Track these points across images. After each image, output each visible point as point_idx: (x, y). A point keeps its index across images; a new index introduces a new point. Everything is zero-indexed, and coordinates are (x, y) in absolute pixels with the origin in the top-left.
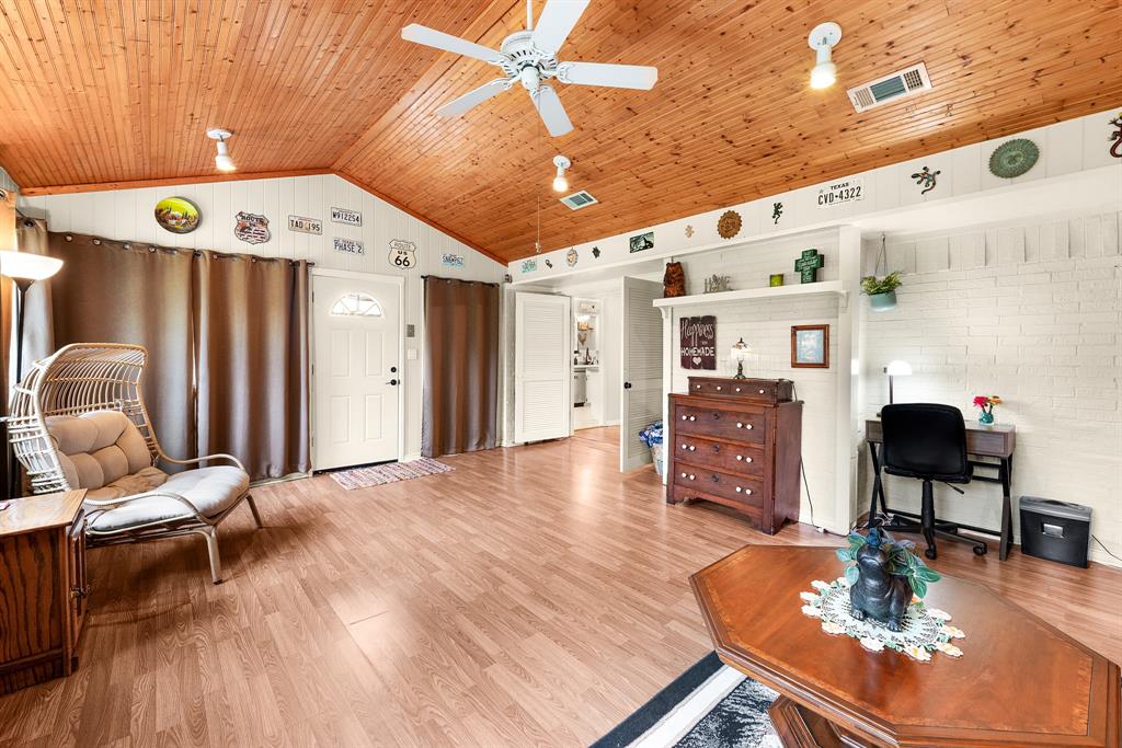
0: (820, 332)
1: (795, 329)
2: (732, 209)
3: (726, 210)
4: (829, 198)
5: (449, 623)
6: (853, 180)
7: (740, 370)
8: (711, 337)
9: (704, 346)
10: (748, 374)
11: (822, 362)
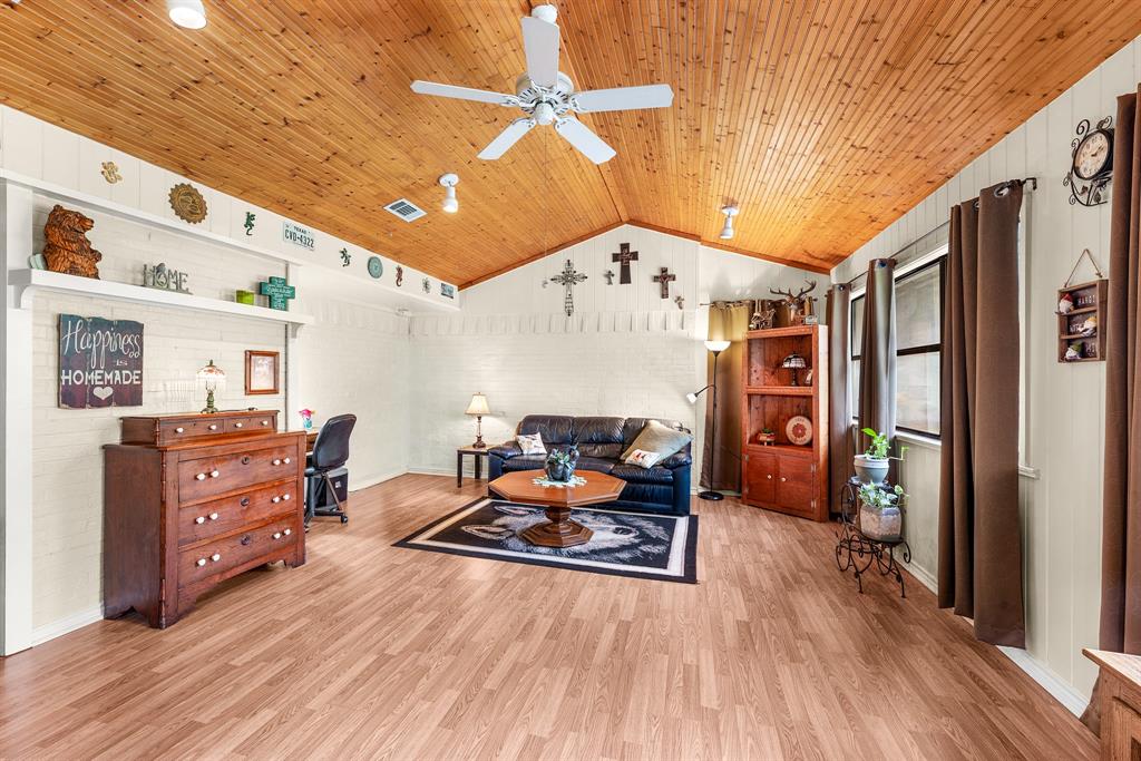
0: (270, 359)
1: (250, 354)
2: (195, 185)
3: (186, 181)
4: (292, 236)
5: (612, 662)
6: (312, 232)
7: (210, 402)
8: (135, 355)
9: (120, 369)
10: (220, 406)
11: (272, 388)
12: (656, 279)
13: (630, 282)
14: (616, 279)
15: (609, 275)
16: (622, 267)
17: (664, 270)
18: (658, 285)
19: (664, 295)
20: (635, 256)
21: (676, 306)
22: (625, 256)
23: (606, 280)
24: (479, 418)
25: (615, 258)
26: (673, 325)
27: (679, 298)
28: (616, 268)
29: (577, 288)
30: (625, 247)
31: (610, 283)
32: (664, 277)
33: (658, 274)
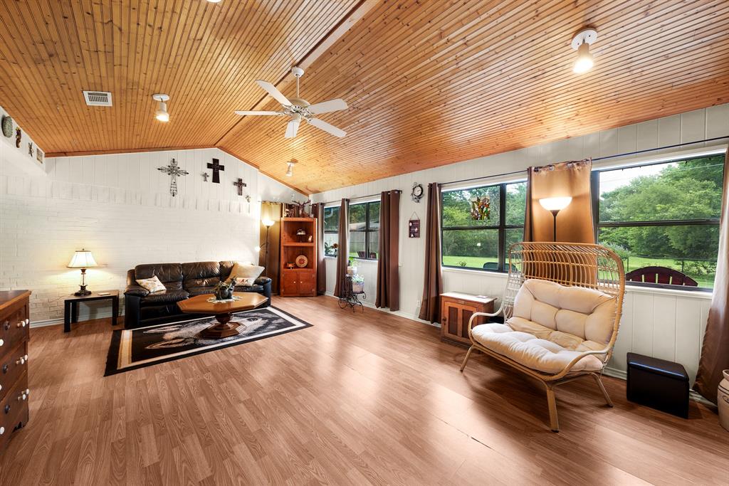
12: (235, 184)
13: (219, 182)
14: (210, 178)
15: (205, 175)
16: (214, 173)
17: (240, 180)
18: (236, 187)
19: (240, 194)
20: (222, 168)
21: (246, 200)
22: (216, 167)
23: (203, 178)
24: (83, 271)
25: (209, 166)
26: (244, 210)
27: (248, 197)
28: (210, 172)
29: (180, 180)
30: (216, 161)
31: (206, 180)
32: (240, 184)
33: (237, 181)
